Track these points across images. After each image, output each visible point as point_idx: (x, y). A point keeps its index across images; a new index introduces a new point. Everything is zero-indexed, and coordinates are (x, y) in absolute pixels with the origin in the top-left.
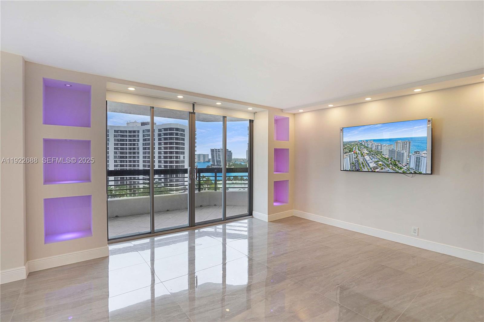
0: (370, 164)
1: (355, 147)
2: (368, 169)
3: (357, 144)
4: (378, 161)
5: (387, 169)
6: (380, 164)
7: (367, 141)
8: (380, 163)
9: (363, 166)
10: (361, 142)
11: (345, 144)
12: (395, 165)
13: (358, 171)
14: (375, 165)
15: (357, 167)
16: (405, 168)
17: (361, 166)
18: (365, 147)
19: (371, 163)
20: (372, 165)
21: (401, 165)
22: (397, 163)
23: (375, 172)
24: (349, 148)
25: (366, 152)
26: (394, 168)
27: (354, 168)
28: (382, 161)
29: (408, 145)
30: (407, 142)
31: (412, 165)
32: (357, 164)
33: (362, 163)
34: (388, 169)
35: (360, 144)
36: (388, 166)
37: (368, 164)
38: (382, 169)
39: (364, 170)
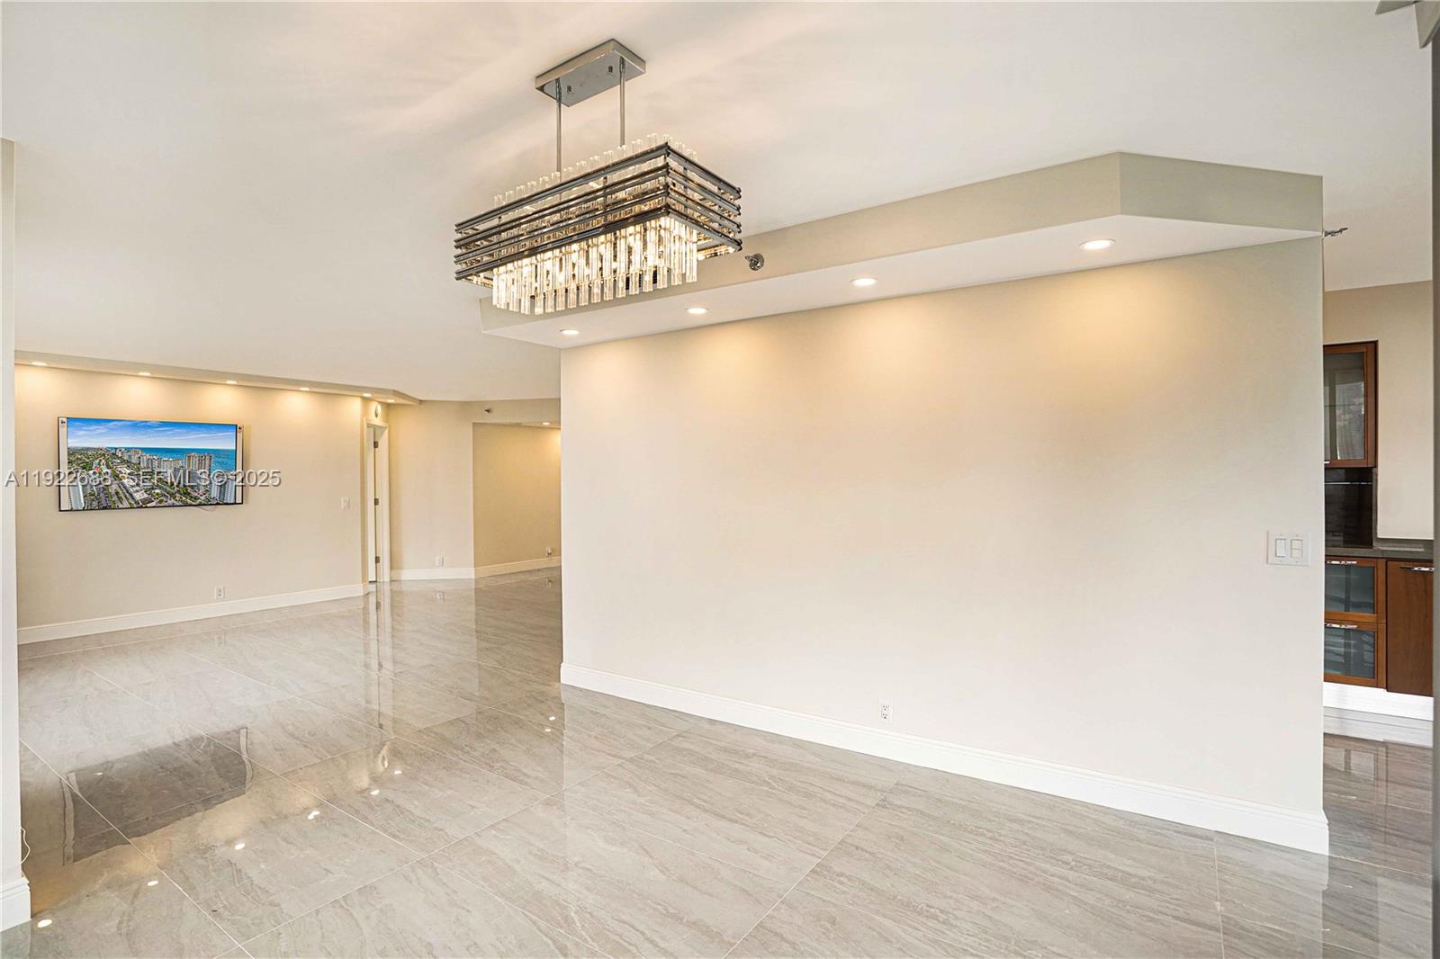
0: (135, 495)
1: (98, 461)
2: (130, 504)
3: (104, 455)
4: (153, 489)
5: (171, 502)
6: (157, 494)
7: (128, 450)
8: (158, 491)
9: (120, 498)
10: (113, 451)
11: (71, 452)
12: (186, 494)
13: (105, 508)
14: (146, 496)
15: (103, 502)
16: (203, 498)
17: (115, 498)
18: (123, 461)
19: (137, 491)
20: (138, 496)
21: (196, 494)
22: (189, 490)
23: (147, 507)
24: (81, 460)
25: (125, 470)
26: (184, 498)
27: (95, 504)
28: (160, 488)
29: (207, 462)
30: (205, 454)
31: (215, 493)
32: (102, 495)
33: (117, 493)
34: (173, 501)
35: (111, 456)
36: (173, 496)
37: (131, 495)
38: (161, 501)
39: (121, 506)
